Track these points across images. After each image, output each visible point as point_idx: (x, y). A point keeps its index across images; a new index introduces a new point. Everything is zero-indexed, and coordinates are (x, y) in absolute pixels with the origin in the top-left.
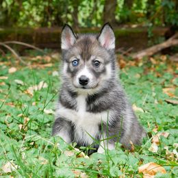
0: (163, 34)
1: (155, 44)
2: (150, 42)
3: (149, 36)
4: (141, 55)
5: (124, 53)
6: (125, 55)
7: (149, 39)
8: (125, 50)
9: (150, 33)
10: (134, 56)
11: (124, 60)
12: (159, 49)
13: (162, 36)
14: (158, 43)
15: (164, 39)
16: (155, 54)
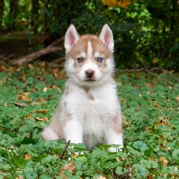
0: (42, 41)
1: (35, 51)
2: (30, 49)
3: (29, 43)
4: (21, 61)
5: (5, 59)
6: (6, 61)
7: (29, 46)
8: (6, 56)
9: (30, 40)
10: (14, 62)
11: (5, 66)
12: (38, 56)
13: (41, 44)
14: (38, 50)
15: (43, 46)
16: (35, 60)
